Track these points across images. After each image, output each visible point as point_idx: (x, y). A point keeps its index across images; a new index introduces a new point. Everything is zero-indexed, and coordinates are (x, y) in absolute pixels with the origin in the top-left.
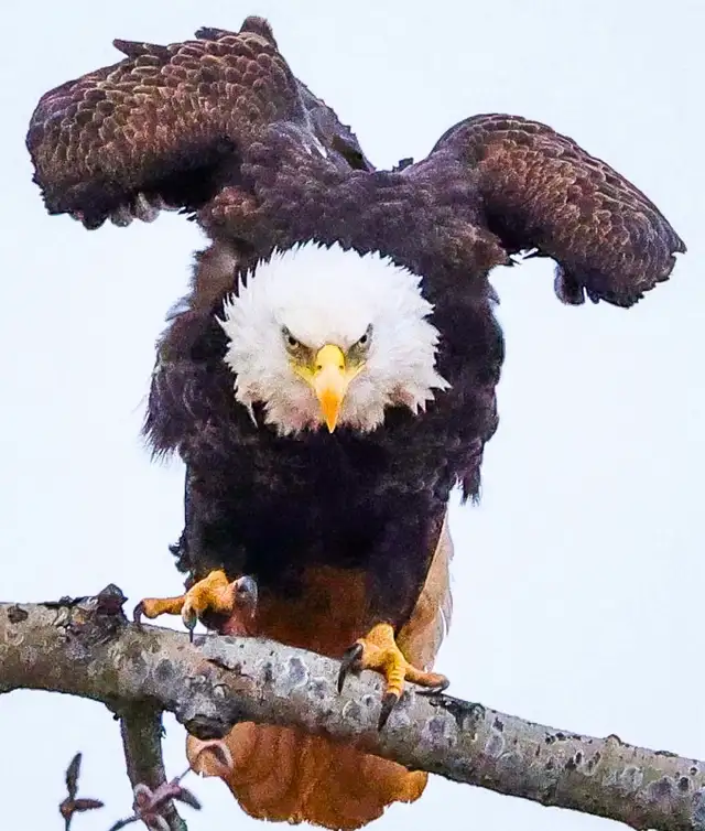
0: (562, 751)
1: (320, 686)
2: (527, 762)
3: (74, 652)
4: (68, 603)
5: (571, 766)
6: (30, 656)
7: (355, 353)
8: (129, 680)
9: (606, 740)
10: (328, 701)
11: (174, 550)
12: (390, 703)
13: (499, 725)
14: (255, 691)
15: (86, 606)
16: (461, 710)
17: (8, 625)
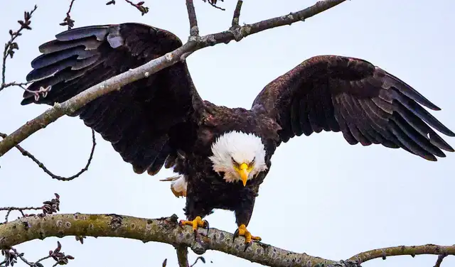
0: (291, 257)
1: (228, 240)
2: (282, 260)
3: (164, 231)
4: (163, 219)
5: (293, 261)
6: (153, 232)
7: (251, 165)
8: (179, 239)
9: (303, 255)
10: (230, 244)
11: (184, 209)
12: (247, 244)
13: (275, 250)
14: (212, 241)
15: (168, 220)
16: (265, 246)
17: (147, 225)
